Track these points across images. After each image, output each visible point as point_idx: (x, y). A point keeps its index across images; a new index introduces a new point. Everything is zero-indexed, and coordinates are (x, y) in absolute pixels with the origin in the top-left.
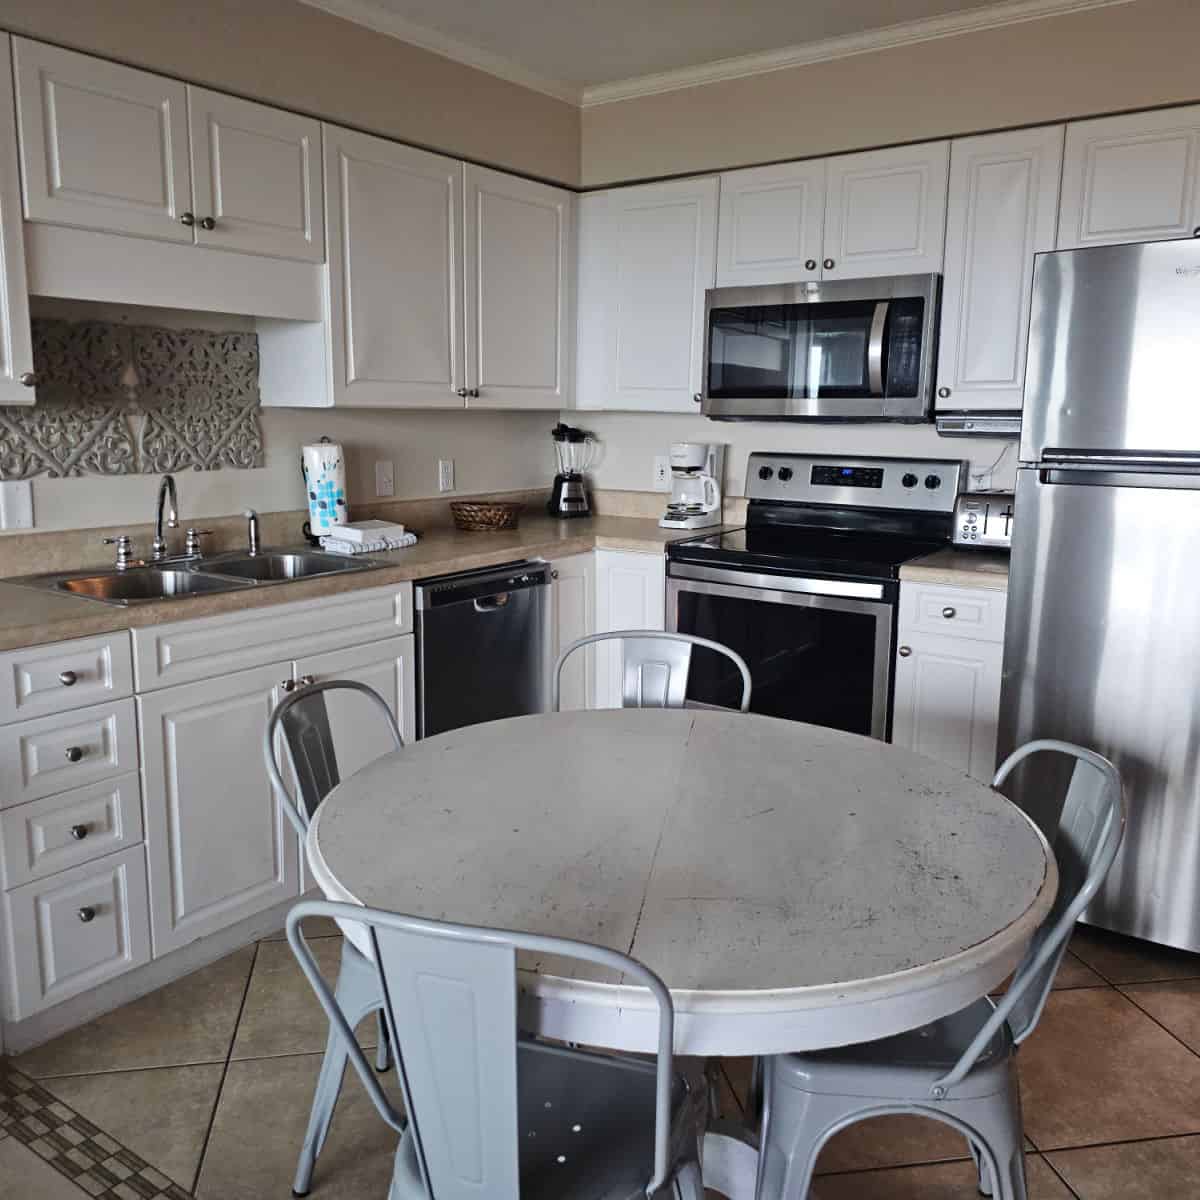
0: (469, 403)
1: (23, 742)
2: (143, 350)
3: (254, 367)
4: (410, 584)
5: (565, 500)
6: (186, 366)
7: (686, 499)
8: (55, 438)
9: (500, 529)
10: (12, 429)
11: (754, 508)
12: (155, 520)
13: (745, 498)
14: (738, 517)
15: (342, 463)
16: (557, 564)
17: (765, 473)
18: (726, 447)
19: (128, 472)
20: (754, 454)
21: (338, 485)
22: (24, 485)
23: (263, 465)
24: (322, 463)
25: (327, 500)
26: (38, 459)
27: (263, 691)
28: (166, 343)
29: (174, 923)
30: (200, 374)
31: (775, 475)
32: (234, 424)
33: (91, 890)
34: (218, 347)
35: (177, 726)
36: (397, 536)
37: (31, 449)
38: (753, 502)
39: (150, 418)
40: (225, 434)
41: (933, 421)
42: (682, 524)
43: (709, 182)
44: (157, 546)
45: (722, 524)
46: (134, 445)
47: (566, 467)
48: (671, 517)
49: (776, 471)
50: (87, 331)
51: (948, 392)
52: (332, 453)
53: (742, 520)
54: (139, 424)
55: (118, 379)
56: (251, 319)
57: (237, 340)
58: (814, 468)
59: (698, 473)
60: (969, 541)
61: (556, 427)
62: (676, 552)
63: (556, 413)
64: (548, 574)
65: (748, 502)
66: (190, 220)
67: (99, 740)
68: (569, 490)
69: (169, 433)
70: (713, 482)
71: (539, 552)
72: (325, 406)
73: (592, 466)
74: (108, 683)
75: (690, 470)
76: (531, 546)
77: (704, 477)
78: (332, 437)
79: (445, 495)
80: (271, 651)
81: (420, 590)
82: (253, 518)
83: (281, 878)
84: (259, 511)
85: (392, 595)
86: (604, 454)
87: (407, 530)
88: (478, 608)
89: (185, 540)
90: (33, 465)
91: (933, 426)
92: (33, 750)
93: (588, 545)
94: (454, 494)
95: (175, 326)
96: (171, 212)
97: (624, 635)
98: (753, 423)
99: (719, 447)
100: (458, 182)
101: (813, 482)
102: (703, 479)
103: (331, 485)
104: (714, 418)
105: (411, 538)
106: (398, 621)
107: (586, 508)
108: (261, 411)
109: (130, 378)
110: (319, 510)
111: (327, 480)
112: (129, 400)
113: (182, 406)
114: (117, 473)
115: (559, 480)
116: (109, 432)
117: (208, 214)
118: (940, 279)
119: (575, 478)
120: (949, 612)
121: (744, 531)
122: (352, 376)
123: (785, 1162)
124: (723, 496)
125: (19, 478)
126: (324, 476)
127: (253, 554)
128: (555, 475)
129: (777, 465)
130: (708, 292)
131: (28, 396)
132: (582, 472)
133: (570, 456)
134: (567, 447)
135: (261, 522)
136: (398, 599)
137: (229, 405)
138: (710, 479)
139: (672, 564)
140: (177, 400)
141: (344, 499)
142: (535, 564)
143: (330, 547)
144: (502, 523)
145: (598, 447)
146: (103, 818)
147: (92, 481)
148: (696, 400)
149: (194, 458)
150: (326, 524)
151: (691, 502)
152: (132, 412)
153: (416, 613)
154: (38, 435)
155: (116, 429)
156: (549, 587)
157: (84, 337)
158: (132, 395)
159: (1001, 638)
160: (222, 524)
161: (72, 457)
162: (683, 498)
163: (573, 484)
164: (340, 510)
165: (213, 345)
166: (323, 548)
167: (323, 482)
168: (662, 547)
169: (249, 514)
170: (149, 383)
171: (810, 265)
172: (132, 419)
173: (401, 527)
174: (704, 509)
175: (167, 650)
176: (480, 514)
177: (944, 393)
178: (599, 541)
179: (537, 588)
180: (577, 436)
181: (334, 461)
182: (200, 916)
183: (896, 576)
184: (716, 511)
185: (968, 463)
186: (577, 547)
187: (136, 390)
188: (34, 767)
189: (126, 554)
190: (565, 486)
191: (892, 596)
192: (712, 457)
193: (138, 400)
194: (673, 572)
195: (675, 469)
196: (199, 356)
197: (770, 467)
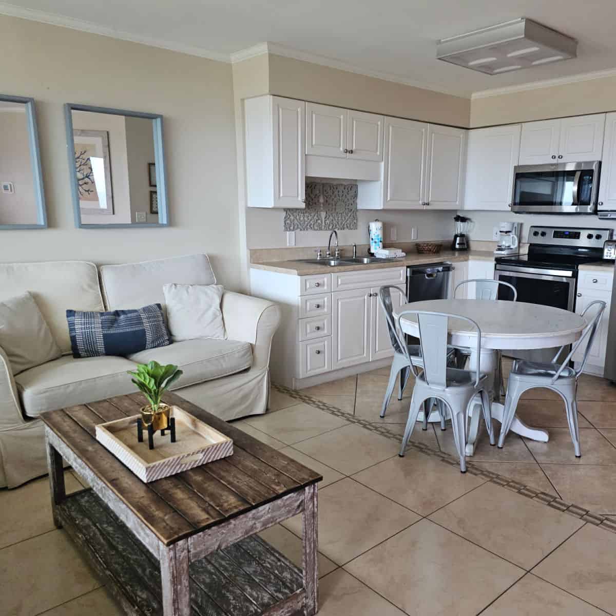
0: (425, 207)
1: (306, 301)
2: (326, 191)
3: (356, 196)
4: (406, 267)
5: (458, 244)
6: (337, 195)
7: (505, 243)
8: (302, 218)
9: (434, 253)
10: (291, 215)
11: (532, 247)
12: (328, 245)
13: (528, 243)
14: (525, 250)
15: (382, 229)
16: (455, 264)
17: (536, 234)
18: (522, 224)
19: (320, 230)
20: (532, 227)
21: (381, 236)
22: (293, 232)
23: (357, 229)
24: (376, 228)
25: (377, 241)
26: (297, 225)
27: (362, 296)
28: (332, 188)
29: (337, 361)
30: (341, 198)
31: (540, 235)
32: (349, 215)
33: (319, 346)
34: (346, 189)
35: (341, 303)
36: (400, 253)
37: (296, 222)
38: (531, 245)
39: (326, 213)
40: (346, 219)
41: (597, 214)
42: (503, 252)
43: (517, 127)
44: (328, 253)
45: (519, 253)
46: (322, 222)
47: (459, 232)
48: (499, 250)
49: (540, 232)
50: (311, 186)
51: (602, 203)
52: (379, 225)
53: (526, 251)
54: (323, 214)
55: (318, 201)
56: (356, 180)
57: (352, 187)
58: (555, 232)
59: (510, 234)
60: (608, 258)
61: (455, 216)
62: (499, 261)
63: (456, 211)
64: (451, 268)
65: (529, 245)
66: (346, 151)
67: (323, 303)
68: (460, 240)
69: (331, 218)
70: (516, 237)
71: (448, 260)
72: (379, 208)
73: (469, 231)
74: (326, 288)
75: (507, 232)
76: (445, 258)
77: (512, 235)
78: (379, 219)
79: (414, 241)
80: (366, 284)
81: (408, 269)
82: (355, 246)
83: (365, 355)
84: (357, 244)
85: (400, 270)
86: (474, 226)
87: (403, 252)
88: (427, 278)
89: (335, 252)
90: (296, 227)
91: (596, 216)
92: (308, 304)
93: (466, 258)
94: (417, 241)
95: (335, 183)
96: (341, 149)
97: (477, 281)
98: (532, 215)
99: (518, 224)
100: (426, 131)
101: (554, 237)
102: (512, 236)
103: (378, 236)
104: (516, 213)
105: (404, 254)
106: (401, 279)
107: (466, 247)
108: (357, 210)
109: (322, 200)
110: (374, 244)
111: (377, 233)
112: (321, 207)
113: (335, 209)
114: (317, 230)
115: (456, 236)
116: (315, 217)
117: (351, 149)
118: (600, 163)
119: (462, 236)
120: (595, 281)
121: (527, 256)
122: (389, 199)
123: (511, 399)
124: (519, 242)
125: (293, 230)
126: (376, 232)
127: (354, 258)
128: (454, 235)
129: (540, 231)
130: (515, 167)
131: (303, 206)
132: (465, 233)
133: (460, 227)
134: (459, 224)
135: (357, 247)
136: (402, 272)
137: (348, 209)
138: (514, 236)
139: (497, 265)
140: (334, 207)
141: (382, 240)
142: (447, 264)
143: (378, 256)
144: (434, 251)
145: (472, 224)
146: (322, 326)
147: (310, 233)
148: (509, 206)
149: (337, 226)
150: (376, 249)
151: (507, 245)
152: (321, 211)
153: (407, 277)
154: (298, 217)
155: (317, 216)
156: (451, 273)
157: (310, 187)
158: (322, 205)
159: (611, 290)
160: (344, 247)
161: (306, 225)
162: (504, 243)
163: (461, 238)
164: (381, 244)
165: (345, 188)
166: (375, 256)
167: (376, 235)
168: (494, 259)
169: (354, 244)
170: (327, 201)
171: (554, 157)
172: (322, 213)
173: (401, 250)
174: (512, 247)
175: (340, 280)
176: (427, 247)
177: (601, 204)
178: (470, 257)
179: (446, 272)
180: (464, 220)
181: (380, 227)
182: (344, 361)
183: (577, 268)
184: (516, 248)
185: (613, 230)
186: (462, 259)
187: (323, 204)
188: (308, 309)
189: (320, 255)
190: (458, 238)
191: (575, 275)
192: (515, 228)
193: (323, 207)
194: (497, 268)
195: (501, 232)
196: (341, 193)
197: (538, 231)
